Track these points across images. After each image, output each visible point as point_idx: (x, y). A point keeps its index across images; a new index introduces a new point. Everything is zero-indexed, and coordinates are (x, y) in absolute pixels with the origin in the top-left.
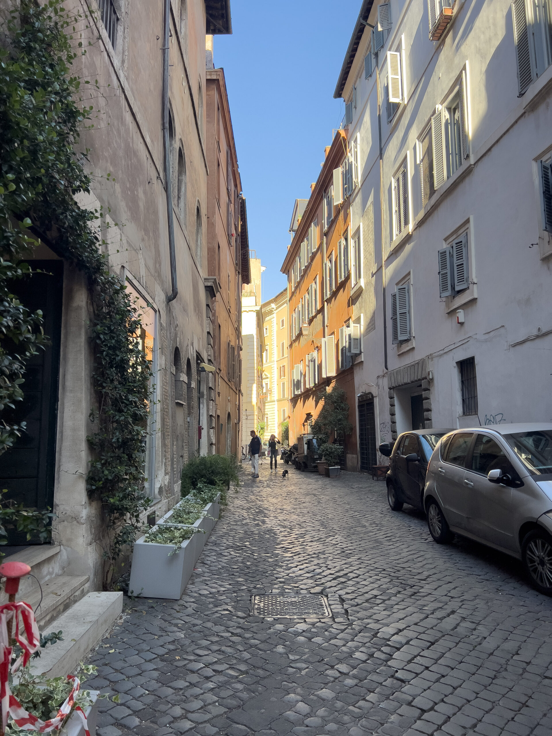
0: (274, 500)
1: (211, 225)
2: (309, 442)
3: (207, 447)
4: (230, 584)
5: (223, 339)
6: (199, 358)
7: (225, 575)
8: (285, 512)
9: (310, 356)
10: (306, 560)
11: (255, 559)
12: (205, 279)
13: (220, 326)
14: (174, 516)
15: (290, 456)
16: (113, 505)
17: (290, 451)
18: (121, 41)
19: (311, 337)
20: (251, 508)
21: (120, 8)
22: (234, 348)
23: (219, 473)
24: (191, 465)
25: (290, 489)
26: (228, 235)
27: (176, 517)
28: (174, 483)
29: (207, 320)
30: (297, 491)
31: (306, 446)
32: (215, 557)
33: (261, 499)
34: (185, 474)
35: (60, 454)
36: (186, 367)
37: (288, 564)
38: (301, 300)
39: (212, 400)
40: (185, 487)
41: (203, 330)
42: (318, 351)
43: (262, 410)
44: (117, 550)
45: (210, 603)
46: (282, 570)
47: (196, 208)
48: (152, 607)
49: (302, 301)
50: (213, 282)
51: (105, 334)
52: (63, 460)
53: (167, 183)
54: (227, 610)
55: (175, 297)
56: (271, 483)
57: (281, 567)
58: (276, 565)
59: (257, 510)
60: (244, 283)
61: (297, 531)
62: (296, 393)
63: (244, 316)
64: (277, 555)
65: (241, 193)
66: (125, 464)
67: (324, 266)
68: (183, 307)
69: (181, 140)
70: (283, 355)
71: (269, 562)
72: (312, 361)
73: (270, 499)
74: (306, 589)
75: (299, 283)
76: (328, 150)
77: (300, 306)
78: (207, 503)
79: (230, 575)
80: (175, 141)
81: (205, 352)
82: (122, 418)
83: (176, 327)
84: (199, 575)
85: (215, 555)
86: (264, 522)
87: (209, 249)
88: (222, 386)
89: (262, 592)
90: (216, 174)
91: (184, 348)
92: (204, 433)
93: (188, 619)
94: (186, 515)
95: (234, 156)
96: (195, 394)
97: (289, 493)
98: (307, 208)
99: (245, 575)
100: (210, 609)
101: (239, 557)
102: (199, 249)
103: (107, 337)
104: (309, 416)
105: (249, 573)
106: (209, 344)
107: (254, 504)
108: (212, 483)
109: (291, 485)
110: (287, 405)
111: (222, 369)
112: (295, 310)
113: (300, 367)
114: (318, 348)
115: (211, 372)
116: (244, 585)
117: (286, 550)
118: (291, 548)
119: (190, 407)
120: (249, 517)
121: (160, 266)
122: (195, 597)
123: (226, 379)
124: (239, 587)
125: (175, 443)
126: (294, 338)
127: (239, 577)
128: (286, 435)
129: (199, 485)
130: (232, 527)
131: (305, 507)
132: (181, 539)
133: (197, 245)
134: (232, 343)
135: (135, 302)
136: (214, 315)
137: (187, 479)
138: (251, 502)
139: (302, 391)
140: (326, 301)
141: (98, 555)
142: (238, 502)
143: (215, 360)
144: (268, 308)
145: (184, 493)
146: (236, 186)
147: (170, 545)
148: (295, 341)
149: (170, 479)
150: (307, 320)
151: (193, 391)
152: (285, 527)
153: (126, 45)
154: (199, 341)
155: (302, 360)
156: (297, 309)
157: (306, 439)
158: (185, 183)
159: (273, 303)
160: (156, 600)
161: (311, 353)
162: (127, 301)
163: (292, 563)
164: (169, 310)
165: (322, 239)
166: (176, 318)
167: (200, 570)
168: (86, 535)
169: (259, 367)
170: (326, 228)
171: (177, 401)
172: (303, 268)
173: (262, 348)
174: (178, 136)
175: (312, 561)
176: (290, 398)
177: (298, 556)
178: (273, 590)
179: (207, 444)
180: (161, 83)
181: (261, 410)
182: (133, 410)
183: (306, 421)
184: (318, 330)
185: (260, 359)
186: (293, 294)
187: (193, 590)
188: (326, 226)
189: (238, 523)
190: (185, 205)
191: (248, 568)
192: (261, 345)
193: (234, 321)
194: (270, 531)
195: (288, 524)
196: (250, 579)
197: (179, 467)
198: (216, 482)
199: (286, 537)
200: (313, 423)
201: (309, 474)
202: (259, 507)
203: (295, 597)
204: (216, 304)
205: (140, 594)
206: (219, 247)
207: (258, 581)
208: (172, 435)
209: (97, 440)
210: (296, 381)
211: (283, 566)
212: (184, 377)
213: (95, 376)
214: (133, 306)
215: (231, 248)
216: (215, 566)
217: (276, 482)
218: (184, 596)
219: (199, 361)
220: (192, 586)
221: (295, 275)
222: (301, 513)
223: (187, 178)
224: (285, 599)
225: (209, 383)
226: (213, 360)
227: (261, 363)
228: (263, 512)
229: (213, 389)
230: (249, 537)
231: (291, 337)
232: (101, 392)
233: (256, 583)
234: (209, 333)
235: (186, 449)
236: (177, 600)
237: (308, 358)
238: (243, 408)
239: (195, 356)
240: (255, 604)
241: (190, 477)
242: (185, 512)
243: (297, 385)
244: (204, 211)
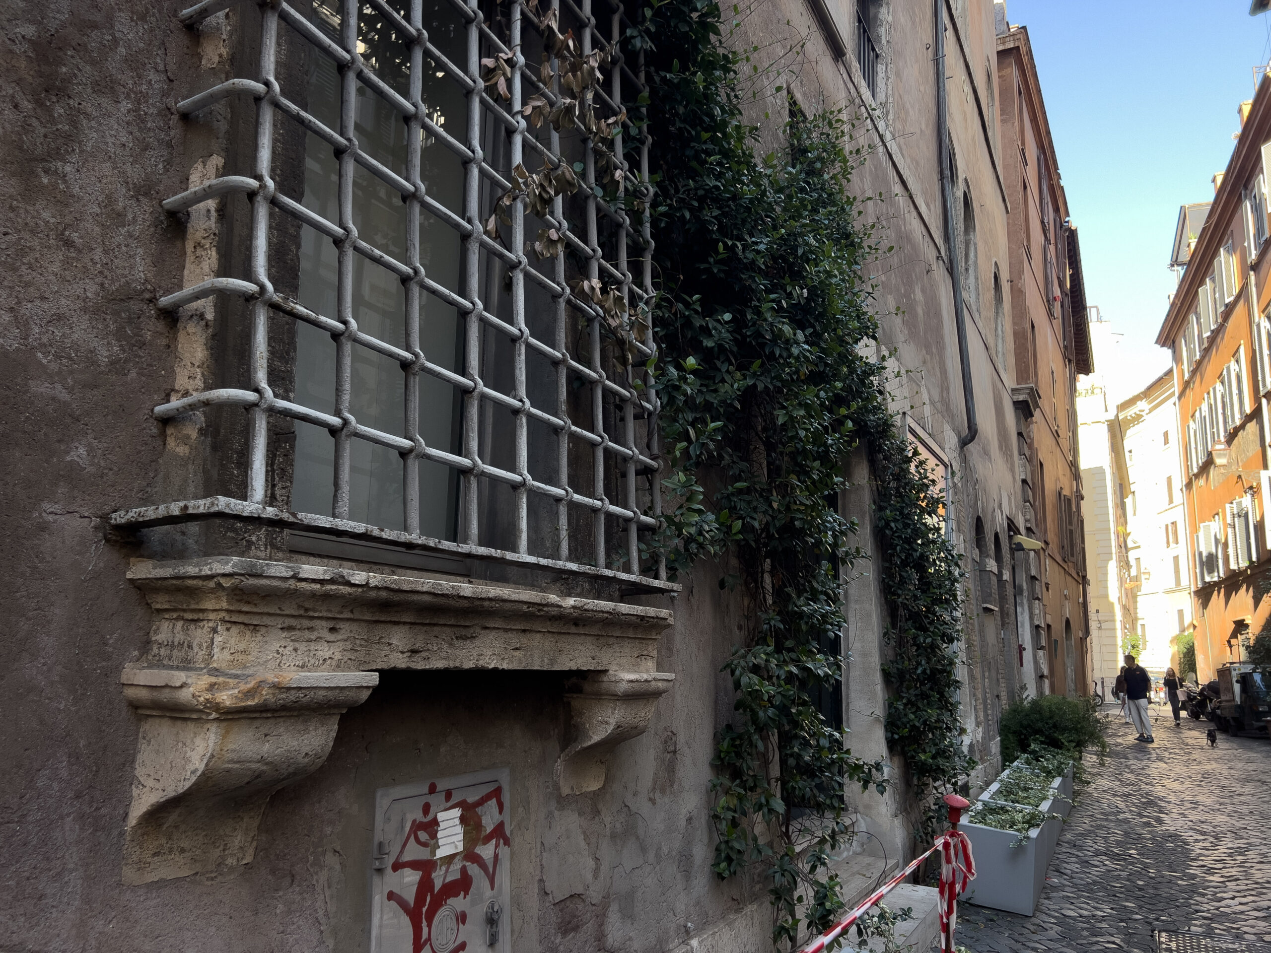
0: (1176, 786)
1: (1018, 293)
2: (1245, 680)
3: (1034, 682)
4: (1112, 909)
5: (1050, 486)
6: (1012, 526)
7: (1101, 894)
8: (1201, 807)
9: (1234, 505)
10: (1252, 890)
11: (1151, 878)
12: (1013, 390)
13: (1041, 465)
14: (1001, 792)
15: (1202, 704)
16: (924, 763)
17: (1201, 693)
18: (884, 86)
19: (1234, 468)
20: (1130, 794)
21: (879, 38)
22: (1069, 500)
23: (1065, 729)
24: (1015, 711)
25: (1208, 767)
26: (1048, 301)
27: (1005, 793)
28: (990, 740)
29: (1020, 459)
30: (1225, 773)
31: (1237, 688)
32: (1078, 866)
33: (1148, 781)
34: (1005, 726)
35: (848, 688)
36: (993, 546)
37: (1216, 893)
38: (1206, 396)
39: (1038, 599)
40: (1007, 748)
41: (1014, 478)
42: (1253, 495)
43: (1132, 611)
44: (930, 829)
45: (1083, 929)
46: (1206, 901)
47: (993, 275)
48: (992, 920)
49: (1209, 398)
50: (1029, 394)
51: (895, 520)
52: (853, 695)
53: (951, 261)
54: (1114, 943)
55: (972, 439)
56: (1167, 754)
57: (1204, 895)
58: (1193, 890)
59: (1144, 800)
60: (1079, 373)
61: (1228, 843)
62: (1208, 579)
63: (1083, 433)
64: (1193, 877)
65: (1067, 219)
66: (936, 707)
67: (1255, 329)
68: (984, 449)
69: (966, 180)
70: (1171, 501)
71: (1179, 885)
72: (1240, 516)
73: (1166, 782)
74: (1255, 934)
75: (1199, 364)
76: (1247, 110)
77: (1205, 407)
78: (1054, 777)
79: (1109, 895)
80: (958, 186)
81: (1020, 515)
82: (929, 640)
83: (975, 485)
84: (1054, 888)
85: (1077, 863)
86: (1160, 821)
87: (1016, 334)
88: (1051, 572)
89: (1172, 927)
90: (1022, 206)
91: (989, 517)
92: (1028, 655)
93: (1051, 945)
94: (1022, 791)
95: (1050, 162)
96: (1010, 591)
97: (1206, 776)
98: (1207, 222)
99: (1137, 898)
100: (1085, 938)
101: (1120, 870)
102: (1000, 341)
103: (900, 526)
104: (1240, 626)
105: (1144, 897)
106: (1026, 501)
107: (1135, 788)
108: (1056, 744)
109: (1210, 760)
110: (1187, 603)
111: (1049, 540)
112: (1193, 416)
113: (1215, 527)
114: (1254, 491)
115: (1034, 550)
116: (1137, 913)
117: (1210, 871)
118: (1220, 869)
119: (1004, 613)
120: (1130, 810)
121: (948, 393)
122: (1055, 917)
123: (1059, 559)
124: (1129, 915)
125: (987, 674)
126: (1195, 471)
127: (1127, 901)
128: (1189, 659)
129: (1033, 746)
130: (1099, 823)
131: (1243, 803)
132: (1026, 826)
133: (996, 336)
134: (1066, 492)
135: (933, 470)
136: (1031, 446)
137: (1010, 736)
138: (1129, 785)
139: (1222, 575)
140: (1264, 396)
141: (906, 833)
142: (1104, 783)
143: (1037, 526)
144: (1131, 412)
145: (1007, 758)
146: (1057, 210)
147: (1011, 832)
148: (1197, 476)
149: (984, 733)
150: (1222, 434)
151: (1007, 586)
152: (1203, 833)
153: (890, 88)
154: (1009, 498)
155: (1218, 514)
156: (1197, 414)
157: (1237, 672)
158: (975, 244)
159: (1141, 399)
160: (995, 912)
161: (1238, 500)
162: (922, 471)
163: (1224, 892)
164: (964, 459)
165: (1245, 277)
166: (975, 468)
167: (1056, 880)
168: (889, 803)
169: (1119, 528)
170: (1253, 257)
171: (985, 605)
172: (1207, 334)
173: (1123, 488)
174: (961, 176)
175: (1264, 894)
176: (1193, 589)
177: (1235, 883)
178: (1192, 928)
179: (1033, 677)
180: (934, 111)
181: (1130, 613)
182: (941, 628)
183: (1234, 635)
184: (1250, 454)
185: (1120, 512)
186: (1186, 385)
187: (1051, 907)
188: (1254, 252)
189: (1110, 817)
190: (977, 279)
191: (1140, 889)
192: (1121, 485)
193: (1065, 450)
194: (1174, 837)
195: (1211, 828)
196: (1148, 906)
197: (995, 715)
198: (1063, 743)
199: (1208, 850)
200: (1252, 642)
201: (1248, 743)
202: (1147, 794)
203: (1233, 943)
204: (1034, 427)
205: (970, 899)
206: (1033, 327)
207: (1162, 910)
208: (982, 662)
209: (895, 670)
210: (1204, 554)
211: (1207, 895)
212: (992, 565)
213: (886, 581)
214: (931, 477)
215: (1054, 322)
216: (1081, 879)
217: (1175, 754)
218: (1038, 914)
219: (1012, 533)
220: (1047, 902)
221: (1191, 349)
222: (1236, 812)
223: (978, 237)
224: (1215, 944)
225: (1030, 570)
226: (1034, 529)
227: (1122, 520)
228: (1156, 805)
229: (1037, 579)
230: (1134, 842)
231: (1188, 468)
232: (895, 602)
233: (1159, 913)
234: (1024, 482)
235: (1003, 685)
236: (1027, 916)
237: (1229, 509)
238: (1092, 607)
239: (1006, 525)
240: (1161, 943)
241: (1014, 732)
242: (1019, 787)
243: (1209, 563)
244: (1004, 276)
